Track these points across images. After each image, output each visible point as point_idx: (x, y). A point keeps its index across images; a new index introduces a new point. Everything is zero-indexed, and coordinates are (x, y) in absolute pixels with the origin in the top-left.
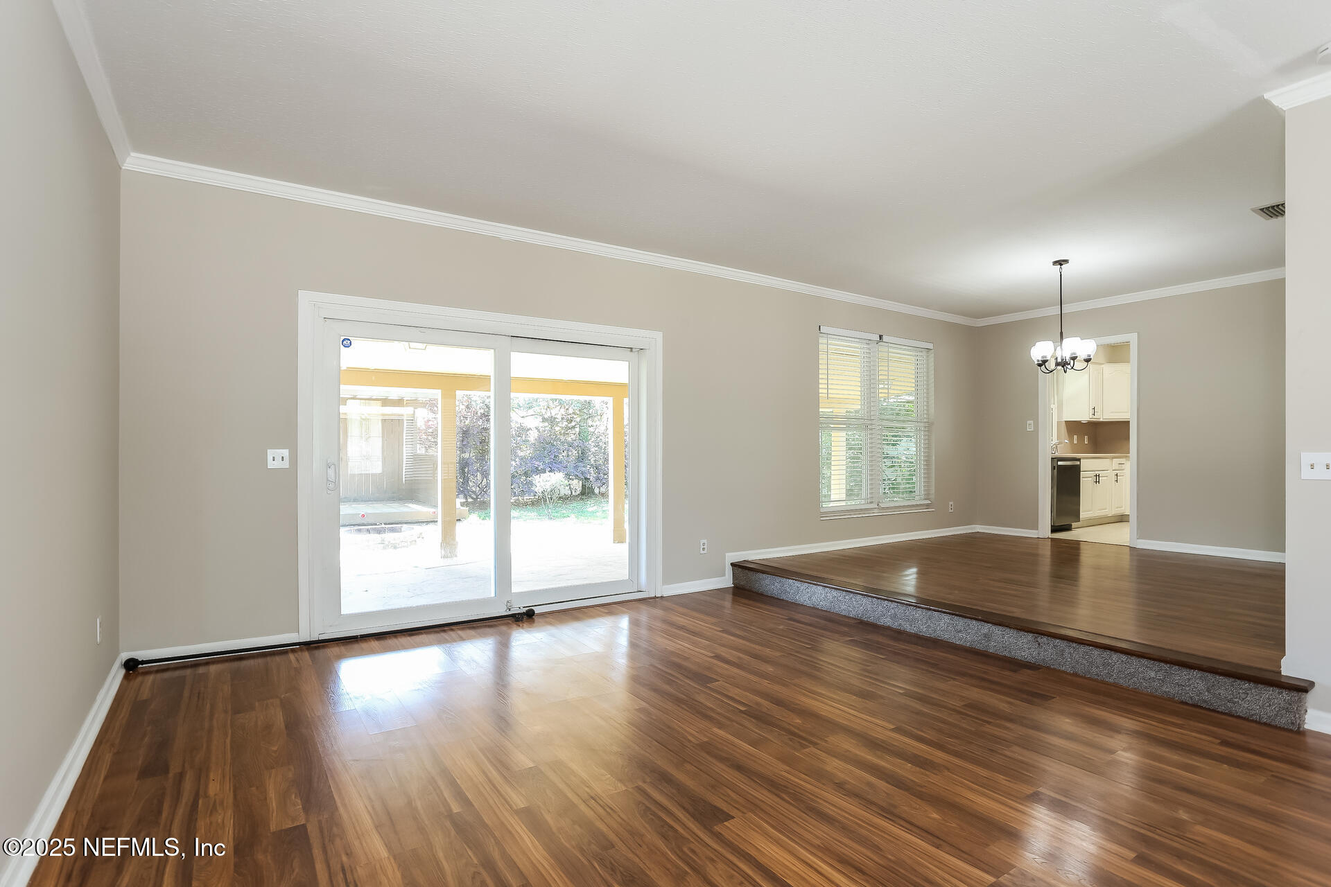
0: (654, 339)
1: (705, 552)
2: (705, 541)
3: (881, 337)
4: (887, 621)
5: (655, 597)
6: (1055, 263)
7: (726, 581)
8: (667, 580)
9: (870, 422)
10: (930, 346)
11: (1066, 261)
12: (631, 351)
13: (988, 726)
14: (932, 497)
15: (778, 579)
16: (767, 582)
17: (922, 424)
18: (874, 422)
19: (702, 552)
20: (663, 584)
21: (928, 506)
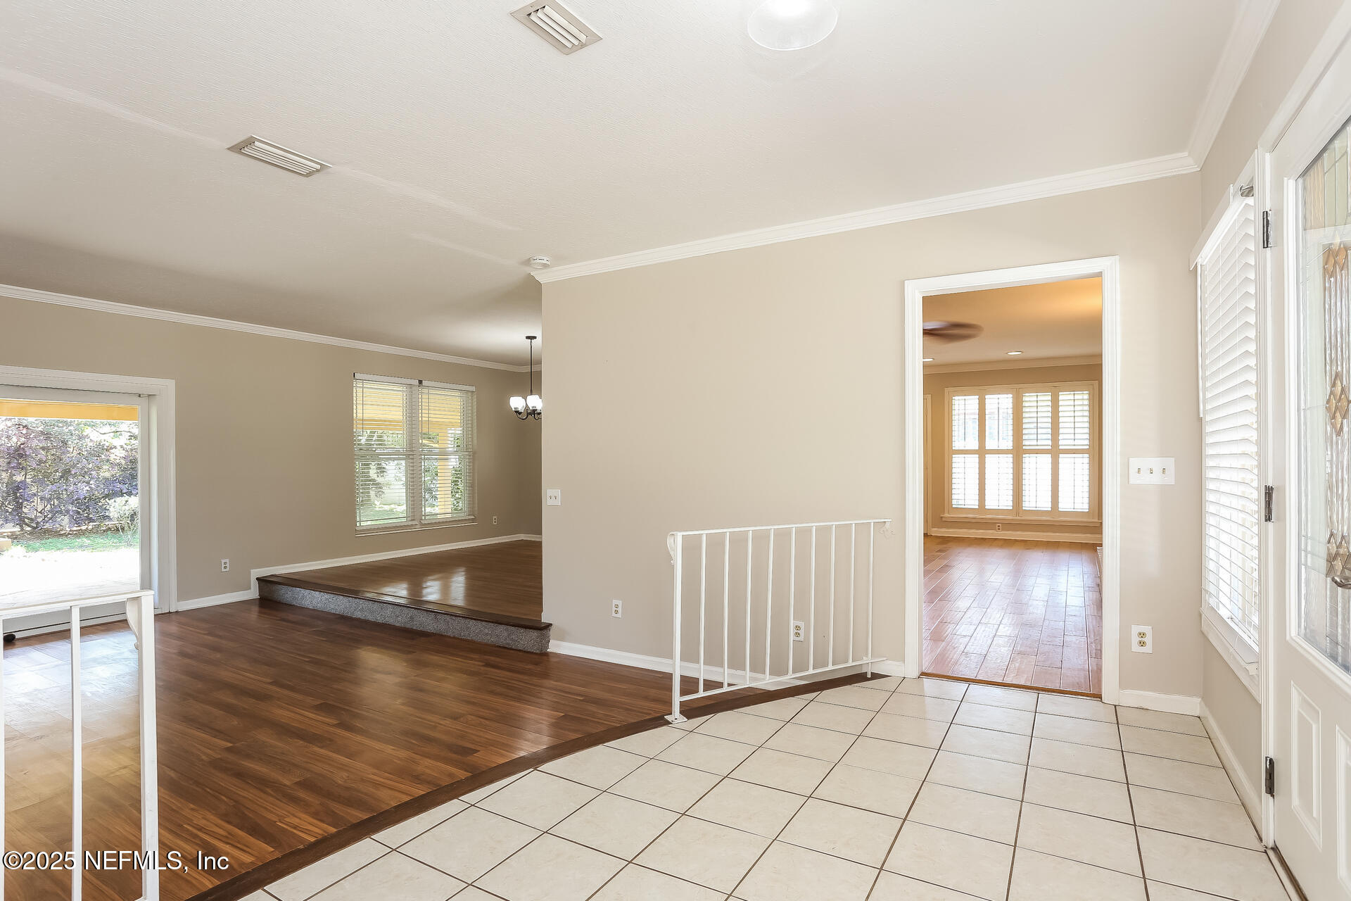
0: (166, 387)
1: (228, 569)
2: (227, 561)
3: (420, 382)
4: (358, 615)
5: (170, 613)
6: (528, 338)
7: (253, 593)
8: (182, 596)
9: (411, 453)
10: (473, 389)
11: (535, 338)
12: (140, 396)
13: (344, 673)
14: (476, 513)
15: (290, 588)
16: (283, 591)
17: (467, 453)
18: (415, 453)
19: (223, 570)
20: (178, 601)
21: (473, 520)
